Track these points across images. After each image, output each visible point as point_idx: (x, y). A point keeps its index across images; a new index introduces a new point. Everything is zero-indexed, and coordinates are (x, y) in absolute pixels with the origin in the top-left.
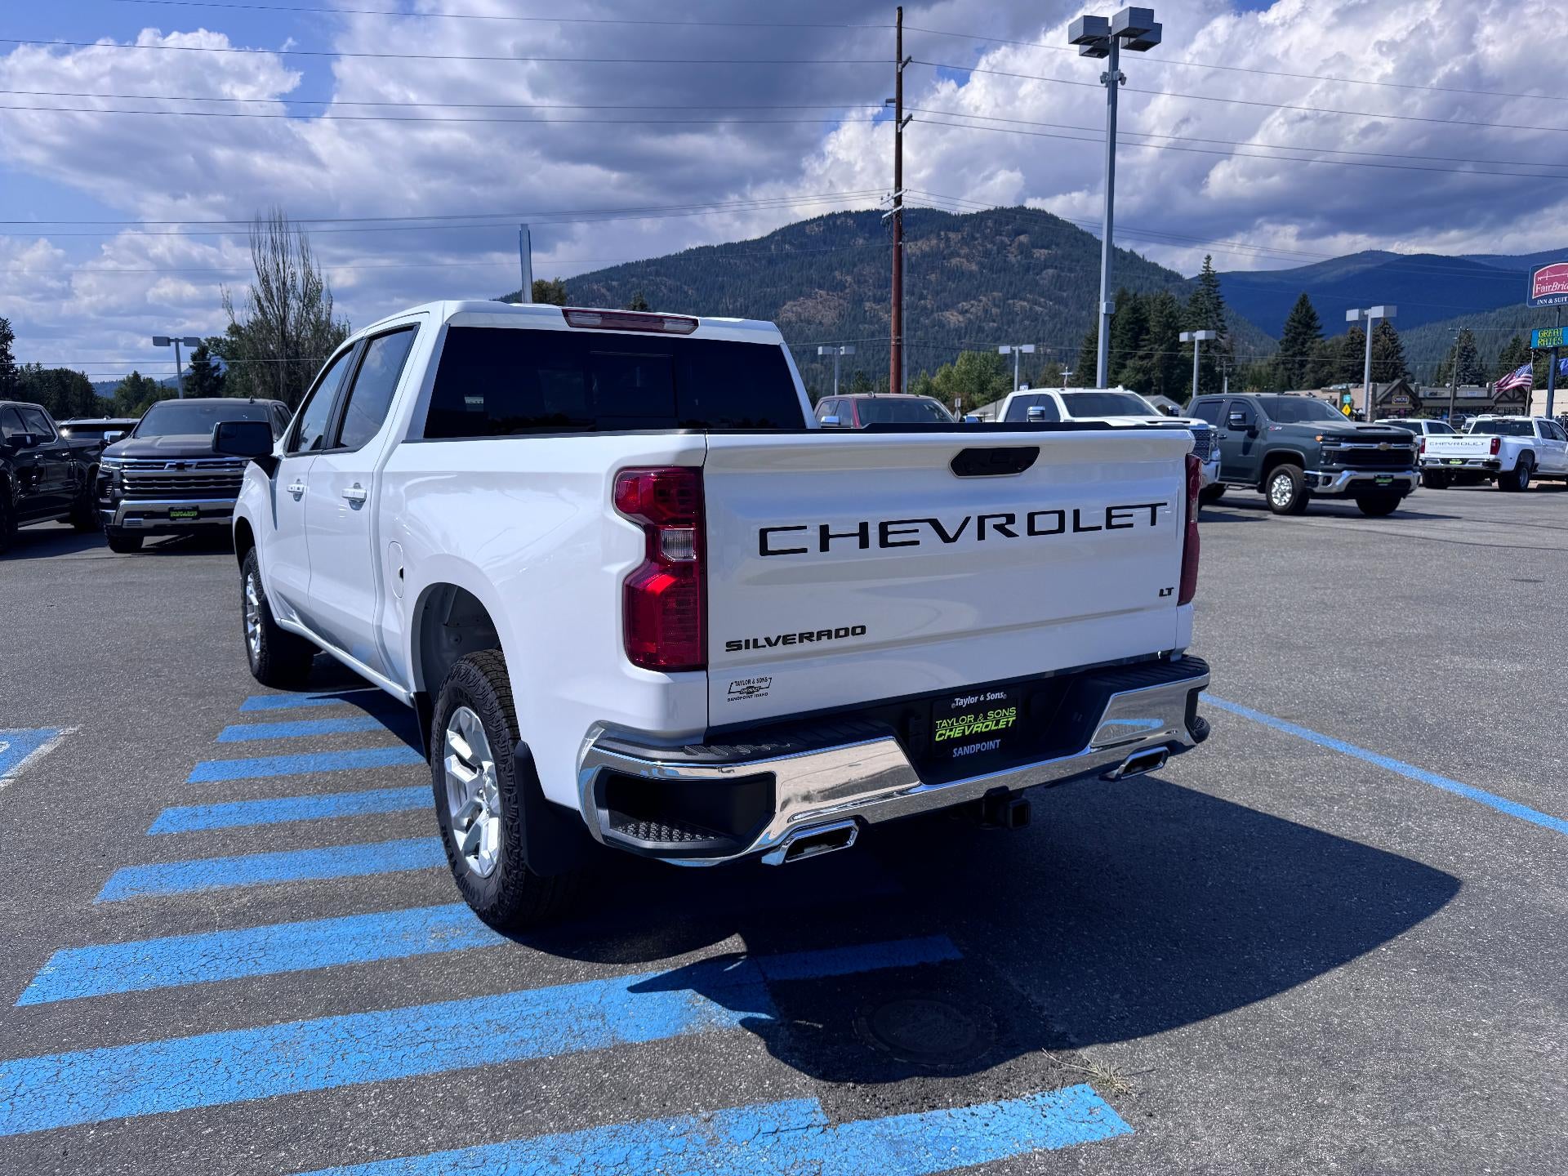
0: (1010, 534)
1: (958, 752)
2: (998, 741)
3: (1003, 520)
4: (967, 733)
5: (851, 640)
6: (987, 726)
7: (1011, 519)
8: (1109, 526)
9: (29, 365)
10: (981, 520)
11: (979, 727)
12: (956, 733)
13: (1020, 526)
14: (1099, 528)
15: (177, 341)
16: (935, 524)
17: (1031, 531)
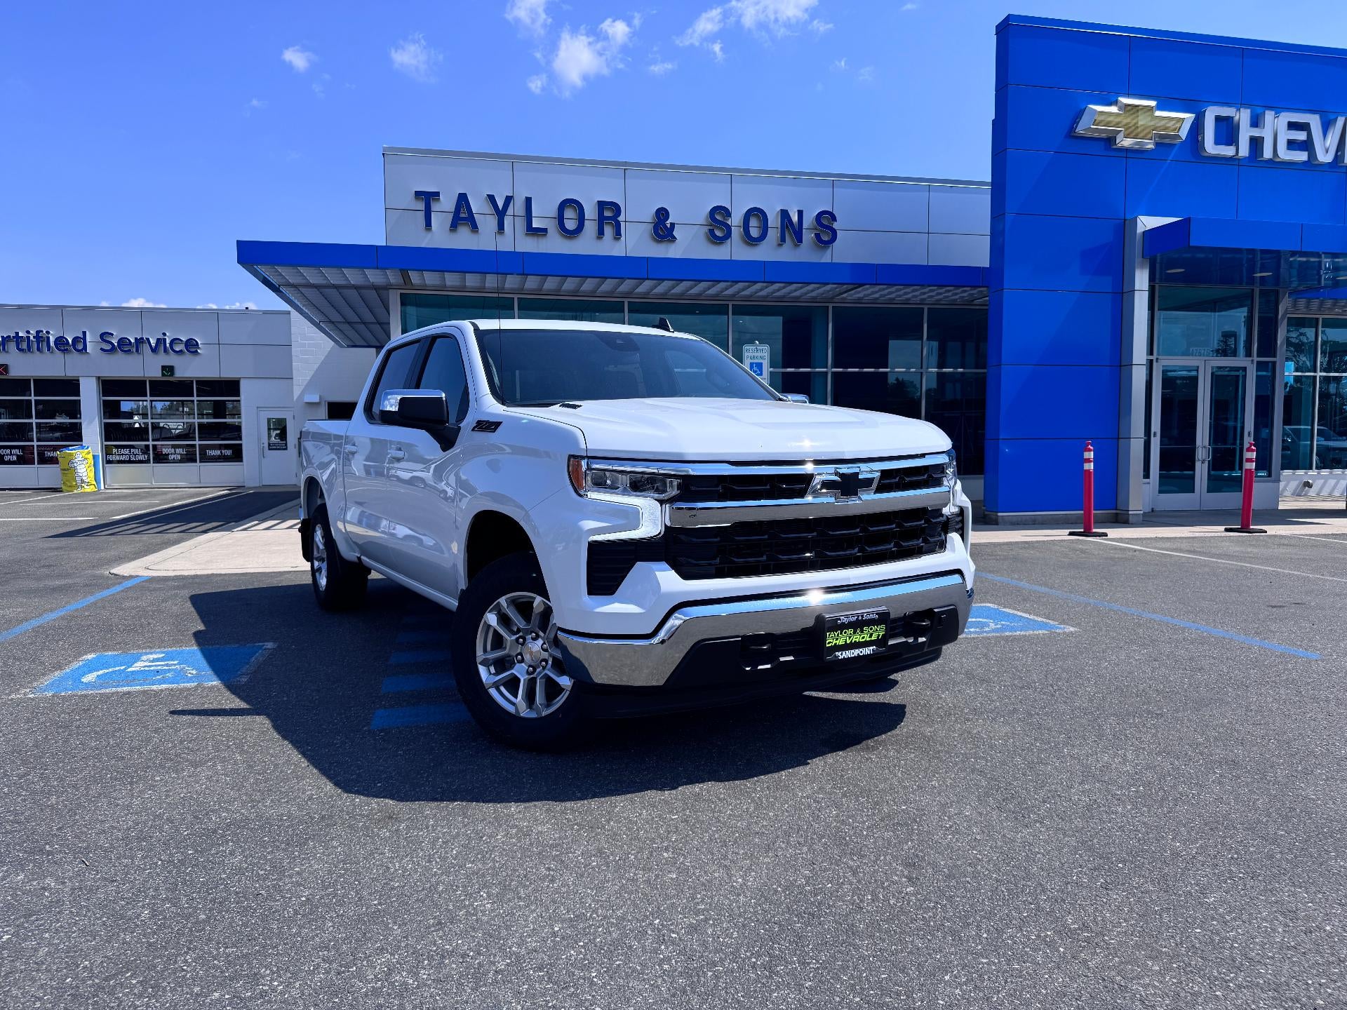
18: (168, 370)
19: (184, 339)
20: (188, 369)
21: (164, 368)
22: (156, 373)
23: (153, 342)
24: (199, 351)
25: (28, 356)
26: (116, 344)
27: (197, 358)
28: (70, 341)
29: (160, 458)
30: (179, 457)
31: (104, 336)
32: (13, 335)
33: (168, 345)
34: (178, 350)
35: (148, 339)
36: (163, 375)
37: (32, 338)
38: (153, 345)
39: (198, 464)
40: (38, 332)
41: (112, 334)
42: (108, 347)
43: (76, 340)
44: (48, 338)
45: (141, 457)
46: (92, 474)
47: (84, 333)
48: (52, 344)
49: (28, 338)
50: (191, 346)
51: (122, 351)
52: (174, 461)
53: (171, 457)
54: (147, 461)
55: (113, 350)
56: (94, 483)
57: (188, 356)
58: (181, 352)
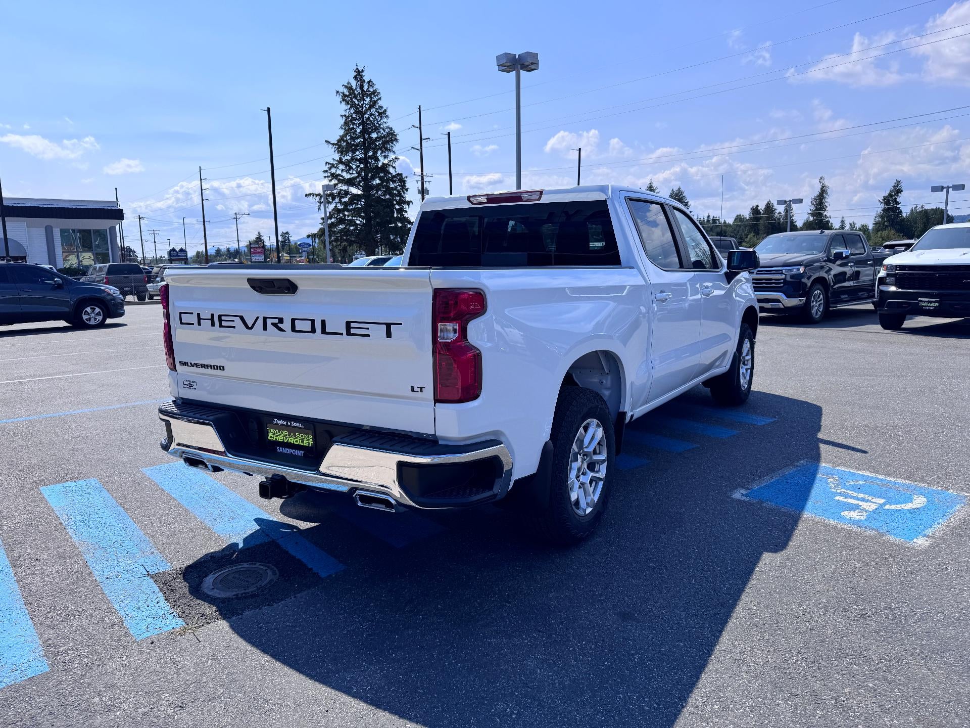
0: (281, 330)
1: (280, 450)
2: (302, 452)
3: (276, 321)
4: (285, 441)
5: (218, 372)
6: (297, 441)
7: (281, 320)
8: (349, 333)
9: (916, 207)
10: (265, 319)
11: (291, 440)
12: (280, 439)
13: (287, 325)
14: (342, 334)
15: (948, 187)
16: (242, 318)
17: (293, 329)
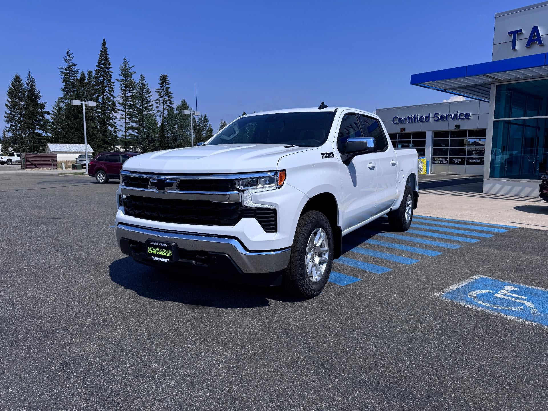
18: (458, 126)
19: (465, 114)
20: (465, 126)
21: (456, 126)
22: (452, 128)
23: (453, 115)
24: (470, 118)
25: (411, 124)
26: (439, 118)
27: (469, 121)
28: (424, 117)
29: (452, 163)
30: (458, 162)
31: (436, 115)
32: (407, 117)
33: (458, 116)
34: (462, 118)
35: (451, 115)
36: (455, 129)
37: (413, 118)
38: (453, 117)
39: (466, 165)
40: (415, 115)
41: (438, 114)
42: (436, 119)
43: (426, 117)
44: (418, 117)
45: (445, 162)
46: (425, 168)
47: (429, 114)
48: (419, 119)
49: (411, 117)
50: (467, 116)
51: (442, 120)
52: (457, 164)
53: (456, 162)
54: (446, 164)
55: (438, 120)
56: (426, 171)
57: (466, 120)
58: (463, 119)
